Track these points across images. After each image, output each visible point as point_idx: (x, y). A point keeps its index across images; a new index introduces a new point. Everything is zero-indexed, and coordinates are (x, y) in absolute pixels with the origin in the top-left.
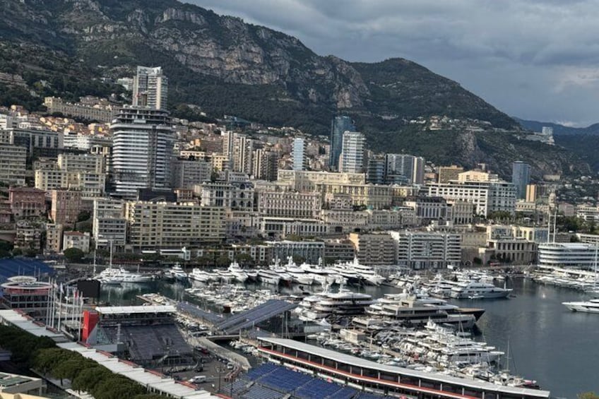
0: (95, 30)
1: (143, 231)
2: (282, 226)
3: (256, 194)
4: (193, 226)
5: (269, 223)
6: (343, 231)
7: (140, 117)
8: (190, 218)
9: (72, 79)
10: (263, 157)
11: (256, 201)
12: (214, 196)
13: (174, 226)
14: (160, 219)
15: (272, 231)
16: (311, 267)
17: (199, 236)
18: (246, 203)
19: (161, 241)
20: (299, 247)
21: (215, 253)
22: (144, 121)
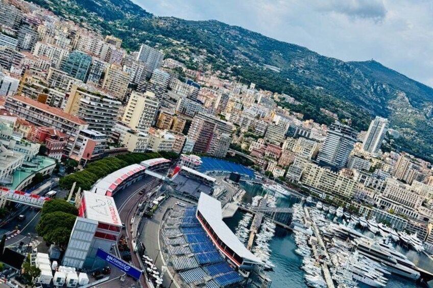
0: (403, 110)
1: (309, 177)
2: (390, 204)
3: (385, 185)
4: (336, 185)
5: (383, 200)
6: (429, 222)
7: (339, 129)
8: (336, 180)
9: (363, 122)
10: (415, 174)
11: (383, 188)
12: (361, 177)
13: (326, 181)
14: (320, 175)
15: (383, 205)
16: (383, 226)
17: (338, 191)
18: (377, 187)
19: (317, 186)
20: (391, 217)
21: (340, 201)
22: (340, 131)
